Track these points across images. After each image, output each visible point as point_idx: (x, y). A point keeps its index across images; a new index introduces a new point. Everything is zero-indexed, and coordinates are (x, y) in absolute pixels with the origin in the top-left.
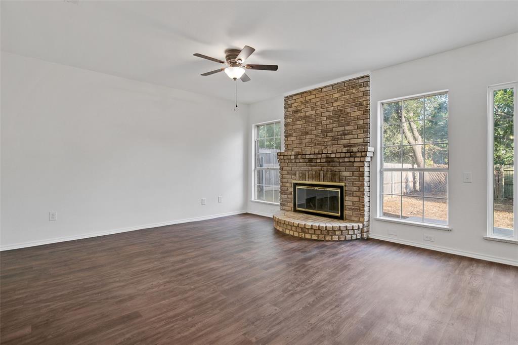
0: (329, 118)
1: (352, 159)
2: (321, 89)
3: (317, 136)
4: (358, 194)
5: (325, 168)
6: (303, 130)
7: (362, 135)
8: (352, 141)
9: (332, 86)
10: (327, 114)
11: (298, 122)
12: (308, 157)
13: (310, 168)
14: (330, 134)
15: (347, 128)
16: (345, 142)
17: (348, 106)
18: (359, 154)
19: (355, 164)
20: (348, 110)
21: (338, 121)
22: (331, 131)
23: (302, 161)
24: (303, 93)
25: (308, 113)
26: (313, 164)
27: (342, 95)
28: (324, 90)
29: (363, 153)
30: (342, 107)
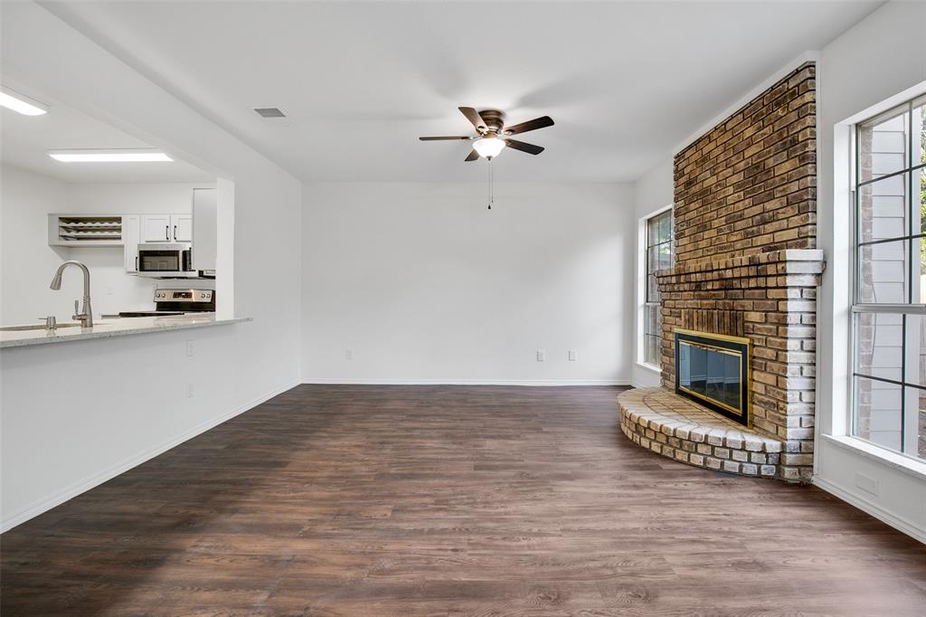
0: (738, 186)
1: (761, 282)
2: (725, 124)
3: (719, 230)
4: (775, 366)
5: (721, 302)
6: (699, 220)
7: (796, 220)
8: (779, 237)
9: (741, 112)
10: (735, 179)
11: (693, 206)
12: (693, 278)
13: (699, 302)
14: (740, 225)
15: (769, 206)
16: (764, 239)
17: (769, 152)
18: (771, 270)
19: (772, 294)
20: (770, 162)
21: (754, 191)
22: (741, 218)
23: (686, 286)
24: (699, 141)
25: (706, 184)
26: (703, 293)
27: (759, 129)
28: (729, 126)
29: (780, 266)
30: (759, 157)
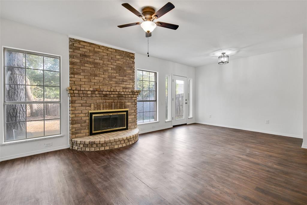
0: (112, 69)
1: (132, 96)
2: (108, 48)
3: (104, 78)
5: (116, 101)
6: (92, 72)
7: (132, 84)
8: (127, 86)
9: (116, 50)
10: (112, 66)
11: (86, 65)
12: (104, 93)
13: (104, 101)
14: (114, 80)
15: (125, 78)
16: (124, 86)
17: (125, 66)
18: (136, 94)
19: (133, 98)
20: (125, 68)
21: (120, 73)
22: (115, 78)
23: (98, 95)
24: (92, 44)
25: (96, 61)
26: (107, 98)
27: (122, 59)
28: (110, 50)
29: (138, 93)
30: (121, 65)
